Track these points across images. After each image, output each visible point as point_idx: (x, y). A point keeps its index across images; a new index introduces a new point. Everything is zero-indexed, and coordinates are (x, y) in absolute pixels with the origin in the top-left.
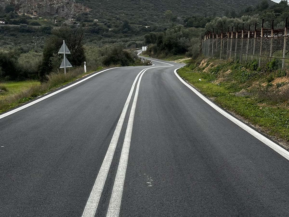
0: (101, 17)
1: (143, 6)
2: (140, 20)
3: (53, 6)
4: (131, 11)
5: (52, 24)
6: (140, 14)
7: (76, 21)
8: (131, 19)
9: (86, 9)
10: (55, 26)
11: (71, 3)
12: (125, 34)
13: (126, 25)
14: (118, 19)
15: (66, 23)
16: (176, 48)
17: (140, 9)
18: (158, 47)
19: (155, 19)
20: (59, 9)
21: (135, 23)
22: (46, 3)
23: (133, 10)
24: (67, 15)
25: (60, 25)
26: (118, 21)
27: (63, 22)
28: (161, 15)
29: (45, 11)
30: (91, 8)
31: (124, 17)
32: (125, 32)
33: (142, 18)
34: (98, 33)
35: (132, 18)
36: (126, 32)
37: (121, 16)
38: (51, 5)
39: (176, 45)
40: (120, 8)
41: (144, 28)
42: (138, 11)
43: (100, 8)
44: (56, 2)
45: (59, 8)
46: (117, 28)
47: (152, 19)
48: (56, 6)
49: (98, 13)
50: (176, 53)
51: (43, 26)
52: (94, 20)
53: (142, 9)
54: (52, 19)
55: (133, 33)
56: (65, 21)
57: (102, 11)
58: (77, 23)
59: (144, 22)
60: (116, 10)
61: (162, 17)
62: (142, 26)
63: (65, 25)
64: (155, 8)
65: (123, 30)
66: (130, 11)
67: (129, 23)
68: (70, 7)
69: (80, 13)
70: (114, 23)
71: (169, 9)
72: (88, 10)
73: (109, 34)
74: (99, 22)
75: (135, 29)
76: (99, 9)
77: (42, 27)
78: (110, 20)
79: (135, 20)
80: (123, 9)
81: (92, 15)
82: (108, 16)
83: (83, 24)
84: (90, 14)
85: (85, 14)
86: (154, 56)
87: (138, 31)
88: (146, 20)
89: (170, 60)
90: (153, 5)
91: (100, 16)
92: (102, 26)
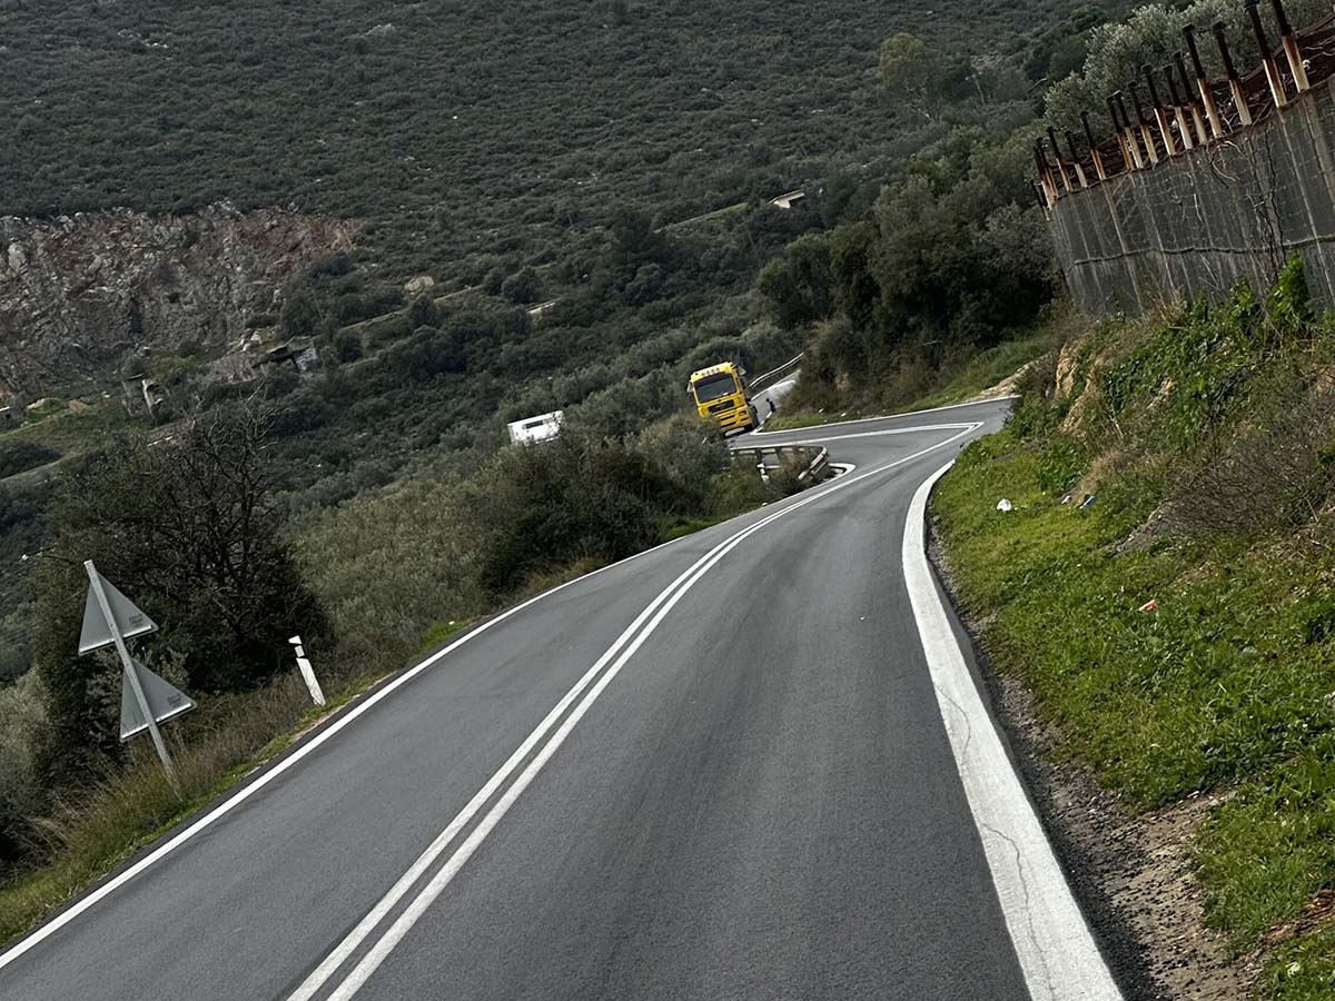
0: (444, 246)
1: (714, 71)
2: (724, 169)
3: (95, 295)
4: (642, 131)
5: (128, 419)
6: (708, 134)
7: (284, 339)
8: (656, 187)
9: (328, 227)
10: (153, 426)
11: (210, 228)
12: (647, 305)
13: (638, 241)
14: (566, 223)
15: (225, 380)
16: (978, 298)
17: (699, 98)
18: (862, 327)
19: (828, 131)
20: (143, 298)
21: (697, 201)
22: (45, 293)
23: (650, 120)
24: (213, 322)
25: (187, 407)
26: (572, 232)
27: (198, 376)
28: (855, 88)
29: (52, 349)
30: (360, 213)
31: (607, 189)
32: (648, 291)
33: (731, 151)
34: (461, 367)
35: (658, 179)
36: (651, 292)
37: (580, 196)
38: (81, 289)
39: (974, 275)
40: (555, 144)
41: (764, 217)
42: (689, 114)
43: (419, 192)
44: (106, 263)
45: (144, 290)
46: (584, 281)
47: (801, 134)
48: (115, 289)
49: (412, 227)
50: (991, 328)
51: (72, 454)
52: (409, 286)
53: (710, 96)
54: (120, 384)
55: (707, 279)
56: (208, 370)
57: (437, 207)
58: (299, 348)
59: (754, 173)
60: (535, 161)
61: (866, 95)
62: (748, 212)
63: (222, 393)
64: (800, 55)
65: (626, 281)
66: (631, 134)
67: (655, 220)
68: (215, 256)
69: (296, 274)
70: (550, 257)
71: (898, 27)
72: (341, 237)
73: (538, 343)
74: (447, 290)
75: (708, 247)
76: (416, 198)
77: (70, 463)
78: (514, 246)
79: (692, 185)
80: (584, 139)
81: (377, 259)
82: (494, 225)
83: (339, 340)
84: (361, 256)
85: (328, 271)
86: (857, 402)
87: (735, 255)
88: (762, 158)
89: (962, 397)
90: (779, 37)
91: (436, 245)
92: (472, 307)
